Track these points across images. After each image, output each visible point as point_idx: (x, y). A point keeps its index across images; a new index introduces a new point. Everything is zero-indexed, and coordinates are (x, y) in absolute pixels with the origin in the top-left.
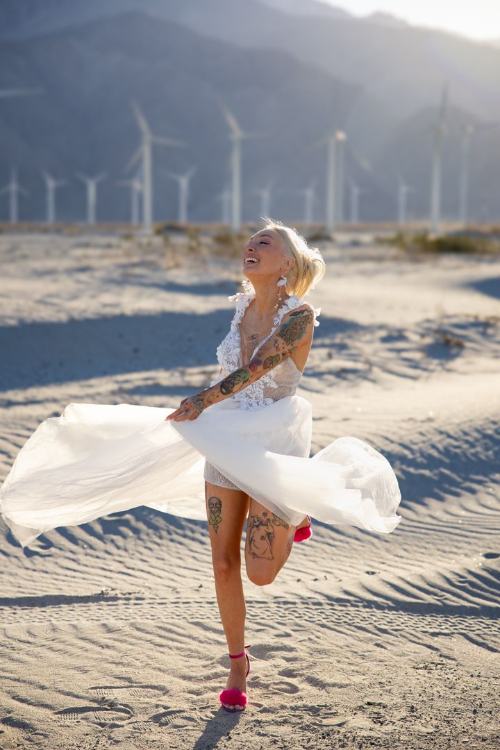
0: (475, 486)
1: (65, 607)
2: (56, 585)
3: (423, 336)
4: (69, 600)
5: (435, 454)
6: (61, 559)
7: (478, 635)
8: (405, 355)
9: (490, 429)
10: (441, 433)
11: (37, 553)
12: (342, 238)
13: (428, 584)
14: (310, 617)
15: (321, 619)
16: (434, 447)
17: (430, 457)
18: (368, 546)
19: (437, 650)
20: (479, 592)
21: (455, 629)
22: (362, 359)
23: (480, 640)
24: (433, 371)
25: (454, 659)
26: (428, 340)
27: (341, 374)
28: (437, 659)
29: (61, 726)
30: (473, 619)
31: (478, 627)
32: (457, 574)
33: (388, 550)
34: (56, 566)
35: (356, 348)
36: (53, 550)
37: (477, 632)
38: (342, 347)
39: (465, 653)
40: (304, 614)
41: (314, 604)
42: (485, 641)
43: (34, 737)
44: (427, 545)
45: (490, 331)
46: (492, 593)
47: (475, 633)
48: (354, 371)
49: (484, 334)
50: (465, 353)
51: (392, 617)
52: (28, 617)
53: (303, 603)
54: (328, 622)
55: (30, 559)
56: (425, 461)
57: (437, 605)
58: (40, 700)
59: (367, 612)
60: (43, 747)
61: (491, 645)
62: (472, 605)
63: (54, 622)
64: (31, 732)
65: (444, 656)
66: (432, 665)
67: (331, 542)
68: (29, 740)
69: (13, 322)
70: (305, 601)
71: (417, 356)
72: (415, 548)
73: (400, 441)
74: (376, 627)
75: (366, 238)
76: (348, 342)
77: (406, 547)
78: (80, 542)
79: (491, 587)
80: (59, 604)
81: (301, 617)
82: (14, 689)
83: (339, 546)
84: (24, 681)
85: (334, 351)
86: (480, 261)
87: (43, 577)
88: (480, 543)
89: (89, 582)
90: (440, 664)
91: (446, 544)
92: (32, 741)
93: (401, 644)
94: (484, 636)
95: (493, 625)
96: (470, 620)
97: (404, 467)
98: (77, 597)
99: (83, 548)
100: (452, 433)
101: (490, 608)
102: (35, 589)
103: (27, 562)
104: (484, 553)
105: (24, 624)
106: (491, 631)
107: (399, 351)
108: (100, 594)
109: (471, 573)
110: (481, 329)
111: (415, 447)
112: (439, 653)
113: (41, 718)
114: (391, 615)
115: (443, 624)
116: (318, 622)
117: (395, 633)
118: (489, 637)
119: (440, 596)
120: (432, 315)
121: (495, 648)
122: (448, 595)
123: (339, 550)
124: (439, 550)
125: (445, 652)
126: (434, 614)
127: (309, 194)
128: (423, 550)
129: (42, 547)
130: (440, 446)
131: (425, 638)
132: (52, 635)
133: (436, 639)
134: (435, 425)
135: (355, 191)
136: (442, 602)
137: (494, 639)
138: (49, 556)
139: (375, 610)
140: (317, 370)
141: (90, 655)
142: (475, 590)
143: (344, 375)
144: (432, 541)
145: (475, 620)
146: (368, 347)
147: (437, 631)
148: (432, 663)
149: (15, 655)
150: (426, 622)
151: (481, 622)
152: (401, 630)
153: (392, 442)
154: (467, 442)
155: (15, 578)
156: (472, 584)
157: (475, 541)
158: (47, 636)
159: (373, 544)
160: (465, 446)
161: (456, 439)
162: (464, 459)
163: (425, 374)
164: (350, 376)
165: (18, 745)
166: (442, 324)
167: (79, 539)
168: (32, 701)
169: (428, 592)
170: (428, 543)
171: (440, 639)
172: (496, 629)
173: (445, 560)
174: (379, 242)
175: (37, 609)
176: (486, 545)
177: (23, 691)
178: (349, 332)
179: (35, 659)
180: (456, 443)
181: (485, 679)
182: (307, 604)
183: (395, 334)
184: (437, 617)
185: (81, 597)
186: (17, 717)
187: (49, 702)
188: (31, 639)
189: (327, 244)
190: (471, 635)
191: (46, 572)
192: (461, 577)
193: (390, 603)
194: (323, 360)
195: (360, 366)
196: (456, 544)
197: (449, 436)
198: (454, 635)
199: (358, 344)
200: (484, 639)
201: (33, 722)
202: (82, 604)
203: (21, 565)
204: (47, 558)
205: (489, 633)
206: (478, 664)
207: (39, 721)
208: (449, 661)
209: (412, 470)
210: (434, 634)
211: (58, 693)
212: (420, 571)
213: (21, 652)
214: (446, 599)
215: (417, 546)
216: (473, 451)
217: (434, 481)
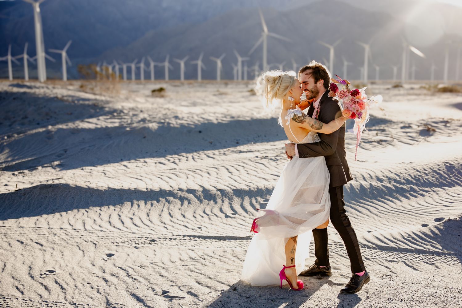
0: (424, 193)
1: (233, 241)
2: (233, 231)
3: (419, 126)
4: (235, 238)
5: (410, 178)
6: (239, 219)
7: (410, 262)
8: (409, 134)
9: (436, 168)
10: (414, 169)
11: (229, 217)
12: (407, 86)
13: (393, 238)
14: (336, 251)
15: (341, 252)
16: (410, 175)
17: (407, 180)
18: (372, 219)
19: (389, 268)
20: (415, 242)
21: (400, 259)
22: (390, 136)
23: (410, 264)
24: (420, 142)
25: (396, 273)
26: (421, 128)
27: (380, 142)
28: (388, 273)
29: (210, 297)
30: (410, 254)
31: (411, 258)
32: (408, 234)
33: (380, 221)
34: (236, 223)
35: (389, 131)
36: (237, 215)
37: (410, 261)
38: (383, 130)
39: (402, 271)
40: (334, 250)
41: (340, 245)
42: (413, 265)
43: (197, 301)
44: (397, 220)
45: (448, 125)
46: (421, 243)
47: (409, 261)
48: (385, 141)
49: (445, 126)
50: (436, 134)
51: (373, 252)
52: (216, 245)
53: (335, 245)
54: (344, 254)
55: (226, 219)
56: (405, 182)
57: (395, 248)
58: (207, 284)
59: (363, 250)
60: (198, 307)
61: (415, 267)
62: (411, 248)
63: (226, 248)
64: (197, 299)
65: (392, 272)
66: (385, 276)
67: (356, 216)
68: (194, 302)
69: (248, 119)
70: (336, 244)
71: (414, 135)
72: (392, 221)
73: (396, 173)
74: (365, 257)
75: (416, 86)
76: (386, 128)
77: (388, 220)
78: (249, 212)
79: (421, 240)
80: (231, 240)
81: (332, 251)
82: (197, 278)
83: (359, 219)
84: (203, 275)
85: (379, 132)
86: (458, 95)
87: (229, 227)
88: (421, 219)
89: (247, 230)
90: (389, 276)
91: (406, 220)
92: (195, 303)
93: (374, 265)
94: (413, 263)
95: (418, 258)
96: (408, 255)
97: (395, 184)
98: (239, 237)
99: (250, 215)
100: (419, 170)
101: (419, 250)
102: (223, 233)
103: (225, 220)
104: (422, 224)
105: (213, 248)
106: (417, 260)
107: (407, 133)
108: (249, 236)
109: (413, 233)
110: (444, 124)
111: (401, 175)
112: (390, 270)
113: (203, 293)
114: (373, 251)
115: (396, 256)
116: (339, 254)
117: (373, 260)
118: (415, 263)
119: (398, 244)
120: (425, 118)
121: (416, 268)
122: (401, 243)
123: (358, 220)
124: (402, 222)
125: (393, 270)
126: (393, 252)
127: (395, 69)
128: (395, 222)
129: (233, 214)
130: (412, 175)
131: (385, 263)
132: (222, 254)
133: (390, 263)
134: (412, 166)
135: (414, 68)
136: (398, 246)
137: (417, 264)
138: (234, 218)
139: (366, 249)
140: (370, 140)
141: (235, 264)
142: (414, 241)
143: (381, 143)
144: (400, 218)
145: (411, 255)
146: (394, 131)
147: (392, 260)
148: (385, 275)
149: (204, 262)
150: (388, 255)
151: (413, 256)
152: (375, 259)
153: (392, 173)
154: (425, 173)
155: (217, 227)
156: (413, 238)
157: (419, 218)
158: (220, 254)
159: (374, 218)
160: (424, 175)
161: (420, 172)
162: (422, 181)
163: (417, 143)
164: (383, 143)
165: (189, 304)
166: (428, 122)
167: (249, 211)
168: (203, 284)
169: (392, 241)
170: (398, 218)
171: (393, 263)
172: (419, 260)
173: (404, 227)
174: (421, 88)
175: (222, 241)
176: (423, 220)
177: (202, 279)
178: (388, 124)
179: (212, 264)
180: (420, 174)
181: (407, 284)
182: (337, 245)
183: (407, 125)
184: (394, 253)
185: (241, 237)
186: (194, 291)
187: (209, 285)
188: (213, 255)
189: (401, 89)
190: (407, 262)
191: (231, 225)
192: (409, 235)
193: (374, 246)
194: (374, 136)
195: (388, 139)
196: (410, 219)
197: (418, 171)
198: (399, 262)
199: (390, 129)
200: (412, 264)
201: (199, 294)
202: (240, 240)
203: (222, 222)
204: (233, 219)
205: (416, 261)
206: (406, 276)
207: (202, 294)
208: (394, 274)
209: (398, 185)
210: (390, 261)
211: (215, 281)
212: (391, 231)
213: (207, 261)
214: (400, 245)
215: (393, 220)
216: (427, 177)
217: (407, 190)
